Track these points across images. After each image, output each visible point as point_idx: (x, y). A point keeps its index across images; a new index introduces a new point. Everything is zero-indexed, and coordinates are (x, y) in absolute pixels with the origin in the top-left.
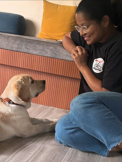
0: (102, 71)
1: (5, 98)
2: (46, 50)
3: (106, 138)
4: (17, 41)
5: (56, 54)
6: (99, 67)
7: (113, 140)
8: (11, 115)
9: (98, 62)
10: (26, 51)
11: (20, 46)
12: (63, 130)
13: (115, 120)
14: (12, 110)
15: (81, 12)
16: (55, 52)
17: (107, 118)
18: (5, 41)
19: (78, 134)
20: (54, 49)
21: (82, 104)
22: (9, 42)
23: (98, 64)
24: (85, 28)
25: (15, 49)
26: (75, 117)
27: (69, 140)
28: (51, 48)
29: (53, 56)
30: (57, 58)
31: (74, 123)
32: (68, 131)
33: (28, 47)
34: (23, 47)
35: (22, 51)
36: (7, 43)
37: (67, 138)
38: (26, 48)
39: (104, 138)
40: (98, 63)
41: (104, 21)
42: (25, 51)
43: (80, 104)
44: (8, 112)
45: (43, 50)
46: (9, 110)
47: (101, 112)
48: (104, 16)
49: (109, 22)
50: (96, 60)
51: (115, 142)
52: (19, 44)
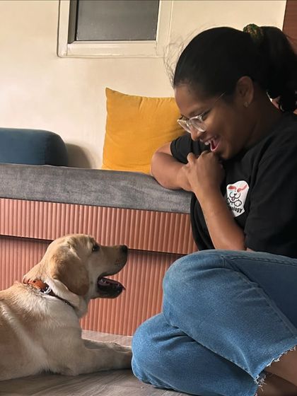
0: (243, 211)
1: (33, 279)
2: (111, 189)
3: (247, 350)
4: (42, 176)
5: (134, 198)
6: (238, 203)
7: (263, 351)
8: (44, 318)
9: (234, 191)
10: (64, 196)
11: (51, 188)
12: (147, 342)
13: (268, 305)
14: (47, 305)
15: (183, 83)
16: (133, 192)
17: (248, 300)
18: (16, 179)
19: (182, 350)
20: (129, 185)
21: (189, 270)
22: (25, 180)
23: (235, 195)
24: (197, 120)
25: (39, 196)
26: (174, 307)
27: (161, 366)
28: (122, 183)
29: (129, 203)
30: (138, 208)
31: (172, 324)
32: (160, 343)
33: (69, 188)
34: (58, 190)
35: (56, 197)
36: (19, 182)
37: (157, 361)
38: (64, 190)
39: (242, 349)
40: (234, 193)
41: (241, 92)
42: (63, 198)
43: (185, 271)
44: (38, 309)
45: (104, 192)
46: (41, 304)
47: (235, 287)
48: (238, 79)
49: (253, 91)
50: (231, 188)
51: (268, 357)
52: (47, 183)
